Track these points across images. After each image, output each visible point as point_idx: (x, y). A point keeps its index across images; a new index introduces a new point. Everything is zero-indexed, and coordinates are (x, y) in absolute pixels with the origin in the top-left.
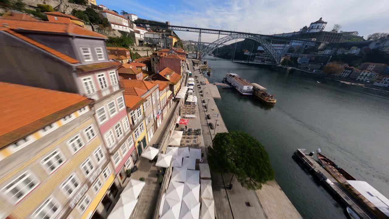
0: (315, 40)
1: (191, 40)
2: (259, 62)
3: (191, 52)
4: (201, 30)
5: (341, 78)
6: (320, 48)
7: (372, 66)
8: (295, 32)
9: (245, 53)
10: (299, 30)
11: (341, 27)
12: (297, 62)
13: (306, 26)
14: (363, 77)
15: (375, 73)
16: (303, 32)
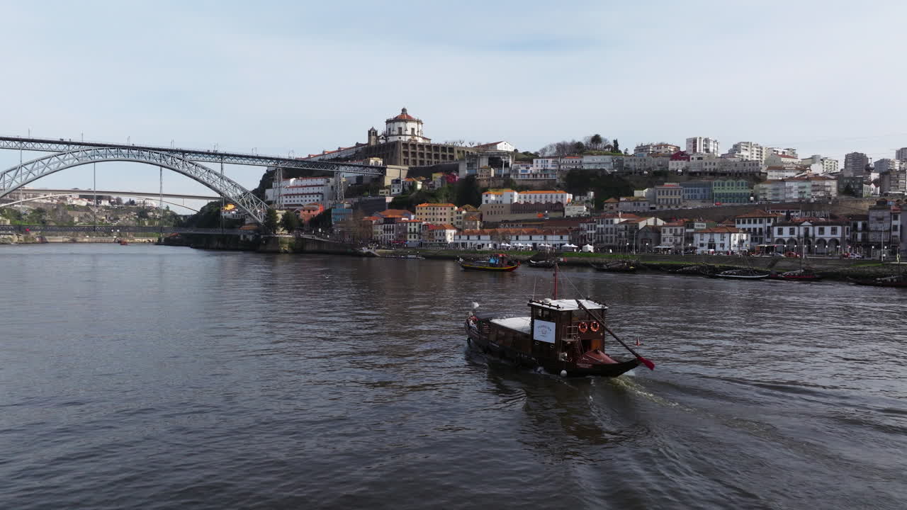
14: (413, 236)
16: (373, 143)
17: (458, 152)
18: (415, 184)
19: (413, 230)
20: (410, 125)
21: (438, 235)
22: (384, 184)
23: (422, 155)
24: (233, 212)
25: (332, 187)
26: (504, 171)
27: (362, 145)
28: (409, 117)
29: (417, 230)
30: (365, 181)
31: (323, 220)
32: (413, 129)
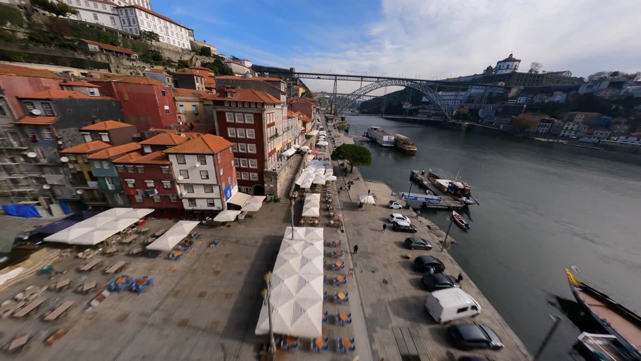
0: (504, 84)
1: (324, 91)
2: (424, 118)
3: (324, 109)
4: (336, 77)
5: (537, 134)
6: (511, 95)
7: (580, 117)
8: (475, 75)
9: (404, 107)
10: (481, 72)
11: (541, 66)
12: (478, 114)
13: (490, 67)
14: (568, 132)
15: (583, 126)
19: (569, 128)
20: (514, 63)
24: (409, 106)
27: (478, 75)
28: (513, 58)
29: (574, 129)
30: (495, 95)
32: (515, 66)
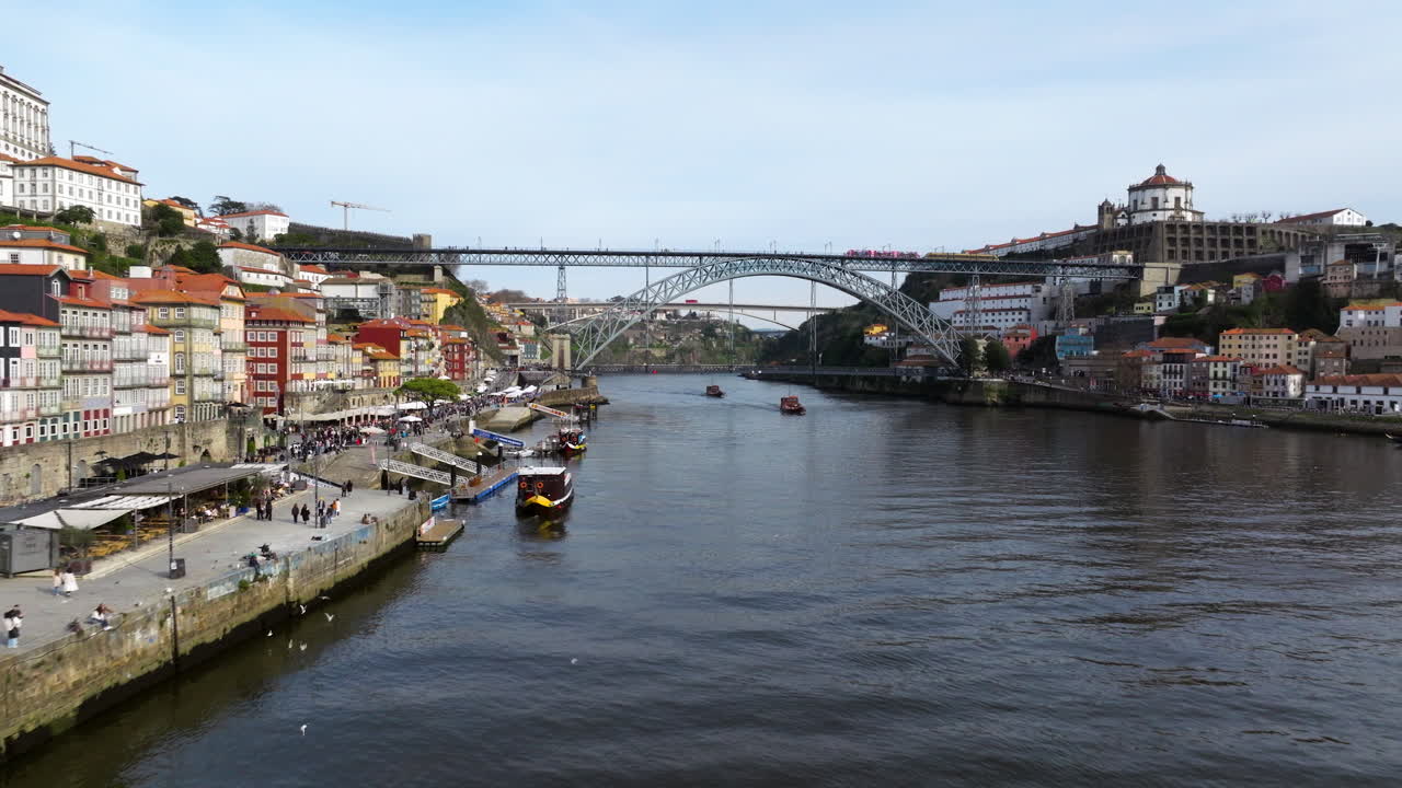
0: (1129, 256)
4: (563, 257)
12: (1055, 354)
13: (1109, 203)
14: (1220, 384)
16: (1106, 225)
17: (1264, 233)
18: (1204, 294)
19: (1220, 375)
20: (1172, 193)
21: (1272, 384)
22: (1139, 292)
23: (1199, 242)
24: (884, 338)
25: (1044, 299)
26: (1379, 267)
27: (1086, 228)
28: (1168, 178)
29: (1228, 375)
30: (1105, 289)
31: (1040, 352)
32: (1178, 200)
